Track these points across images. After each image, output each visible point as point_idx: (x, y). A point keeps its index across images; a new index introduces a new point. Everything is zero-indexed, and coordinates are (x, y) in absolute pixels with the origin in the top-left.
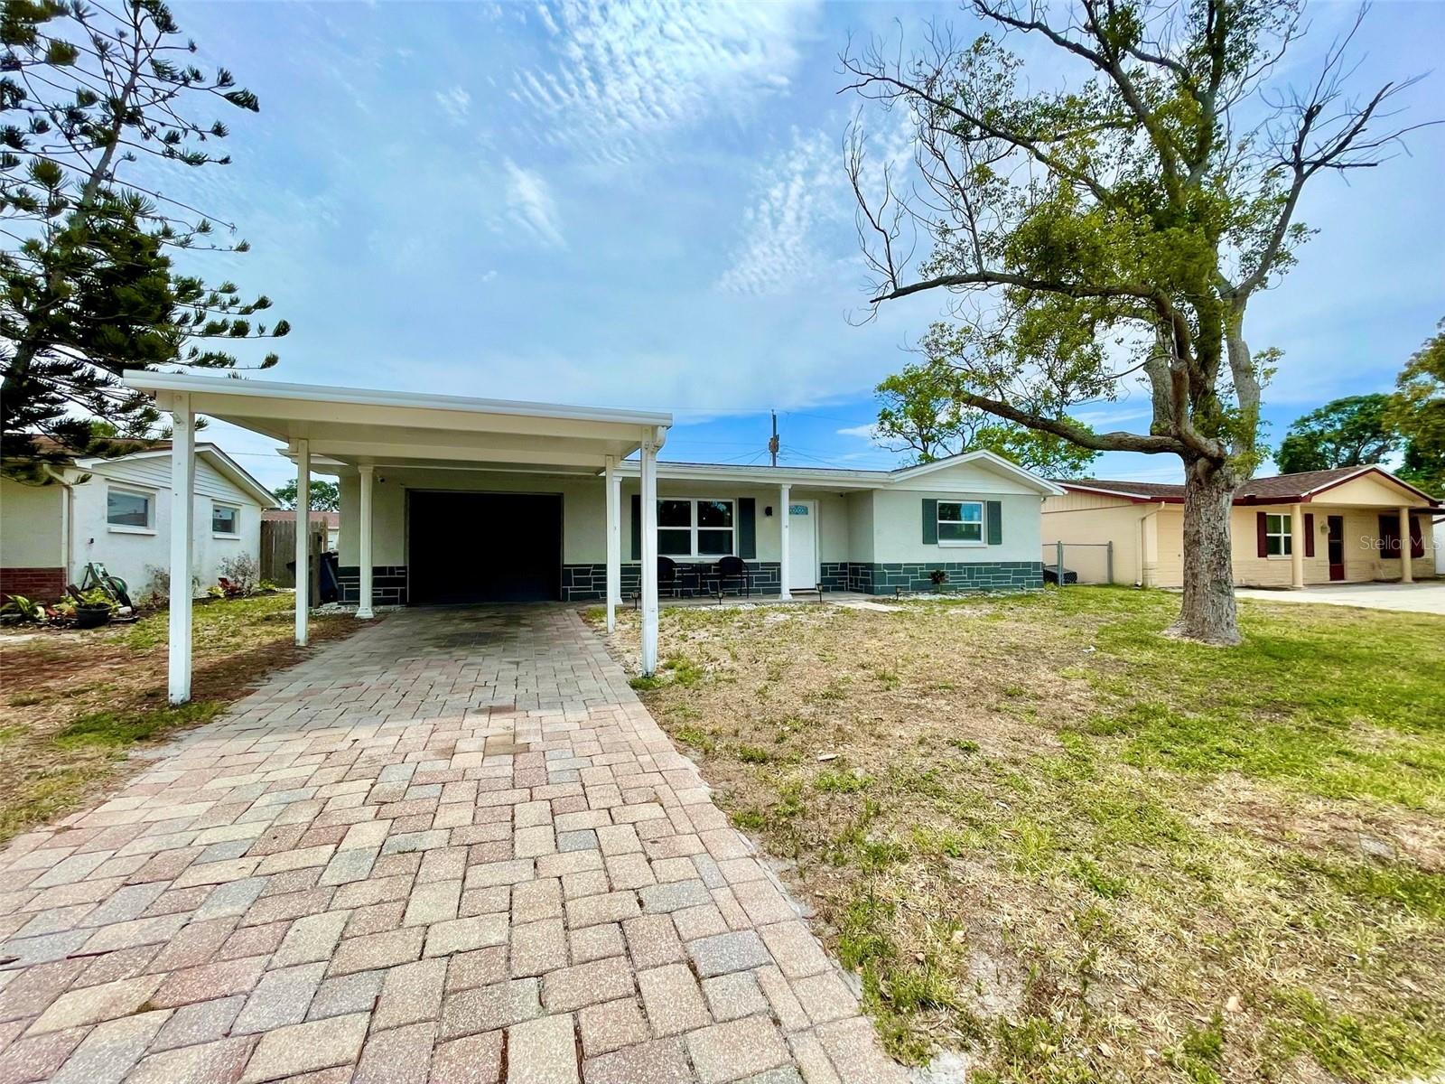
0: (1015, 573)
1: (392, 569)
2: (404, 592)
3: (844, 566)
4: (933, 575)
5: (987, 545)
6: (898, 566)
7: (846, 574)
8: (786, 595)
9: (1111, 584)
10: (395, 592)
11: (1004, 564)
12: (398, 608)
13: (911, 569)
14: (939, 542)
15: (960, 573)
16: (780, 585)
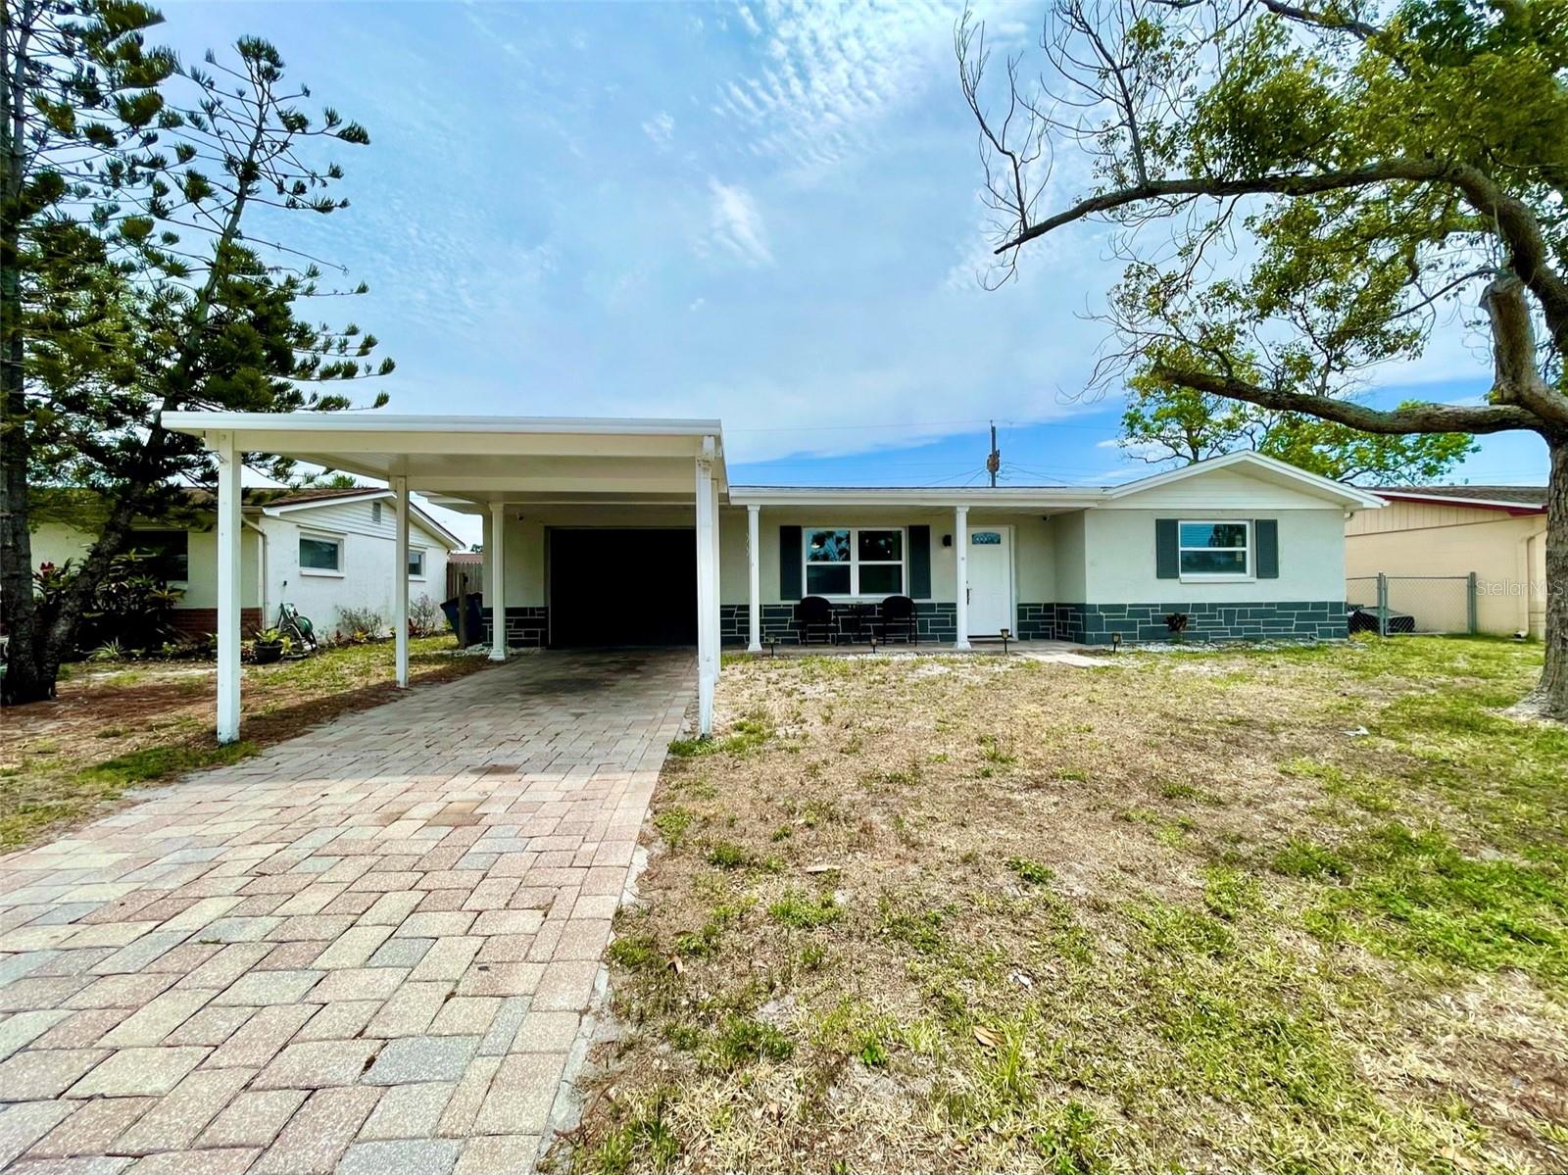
0: (1300, 617)
1: (532, 609)
2: (544, 635)
3: (1049, 607)
4: (1170, 620)
5: (1254, 579)
6: (1121, 607)
7: (1052, 617)
8: (963, 643)
9: (1474, 633)
10: (535, 634)
11: (1281, 605)
12: (538, 650)
13: (1140, 611)
14: (1181, 575)
15: (1214, 617)
16: (955, 630)
